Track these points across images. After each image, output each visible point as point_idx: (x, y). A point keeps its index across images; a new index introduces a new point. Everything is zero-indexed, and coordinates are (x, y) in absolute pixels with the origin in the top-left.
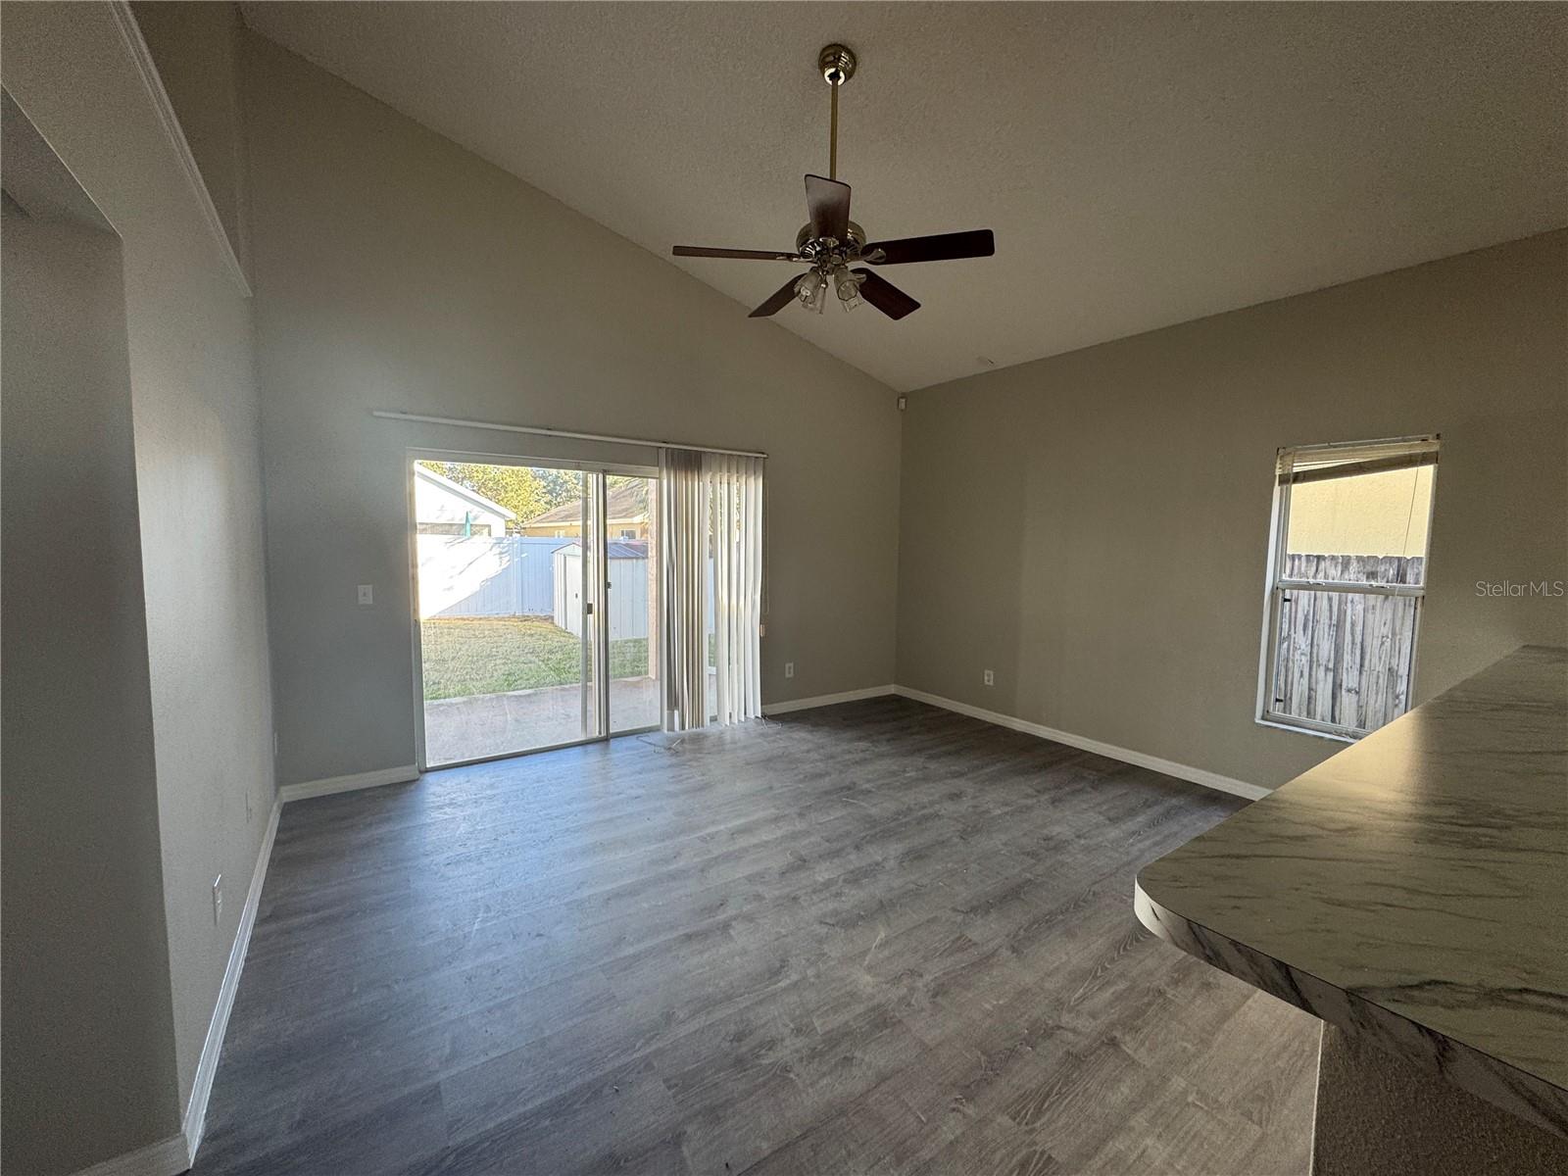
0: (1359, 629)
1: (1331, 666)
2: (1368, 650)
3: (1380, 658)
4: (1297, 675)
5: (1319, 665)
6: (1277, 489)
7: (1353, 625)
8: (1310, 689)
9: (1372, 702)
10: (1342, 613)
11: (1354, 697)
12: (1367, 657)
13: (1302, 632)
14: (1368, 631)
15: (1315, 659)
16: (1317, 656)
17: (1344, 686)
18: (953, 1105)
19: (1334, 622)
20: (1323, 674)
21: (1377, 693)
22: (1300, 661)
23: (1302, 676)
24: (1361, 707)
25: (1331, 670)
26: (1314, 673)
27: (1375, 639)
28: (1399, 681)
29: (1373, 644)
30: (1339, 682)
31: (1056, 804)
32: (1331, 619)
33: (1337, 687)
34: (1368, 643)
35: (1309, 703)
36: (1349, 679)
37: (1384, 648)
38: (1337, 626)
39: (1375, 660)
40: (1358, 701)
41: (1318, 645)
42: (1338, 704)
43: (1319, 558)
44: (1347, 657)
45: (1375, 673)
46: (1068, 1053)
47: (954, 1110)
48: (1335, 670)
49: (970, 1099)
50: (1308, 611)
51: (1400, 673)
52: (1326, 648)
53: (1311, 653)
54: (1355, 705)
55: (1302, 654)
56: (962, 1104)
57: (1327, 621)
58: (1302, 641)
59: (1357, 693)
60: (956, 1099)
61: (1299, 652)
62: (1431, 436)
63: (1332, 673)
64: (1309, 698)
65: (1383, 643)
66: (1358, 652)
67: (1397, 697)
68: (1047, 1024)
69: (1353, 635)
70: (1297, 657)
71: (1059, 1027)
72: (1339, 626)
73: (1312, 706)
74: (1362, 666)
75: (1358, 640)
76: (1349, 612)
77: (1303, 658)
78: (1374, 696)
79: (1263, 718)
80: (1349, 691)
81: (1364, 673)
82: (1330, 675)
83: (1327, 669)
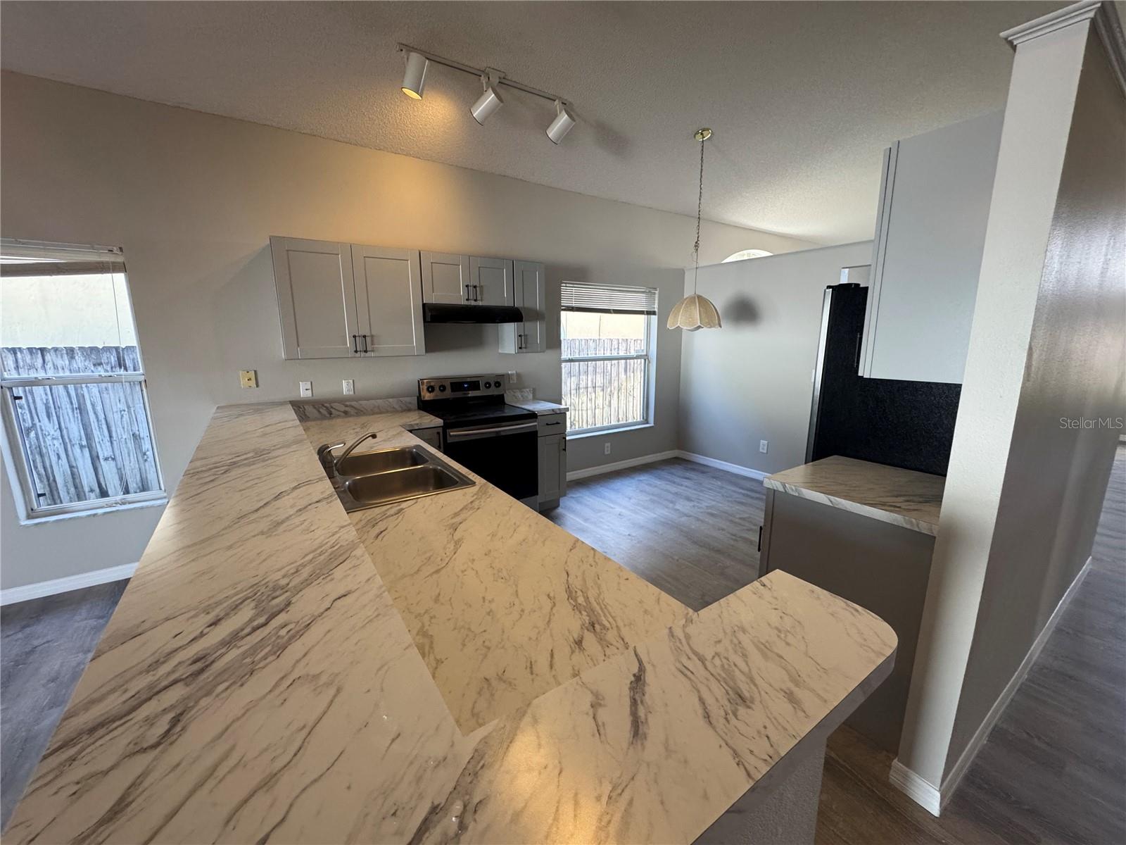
0: (99, 408)
1: (84, 443)
2: (112, 424)
3: (123, 428)
4: (54, 458)
5: (73, 445)
7: (93, 405)
8: (71, 467)
9: (127, 463)
10: (81, 398)
11: (112, 463)
12: (113, 429)
13: (46, 419)
14: (107, 407)
15: (67, 441)
16: (69, 437)
17: (101, 457)
19: (76, 405)
20: (79, 450)
21: (129, 456)
22: (53, 446)
23: (59, 458)
24: (120, 469)
25: (85, 447)
26: (70, 453)
27: (115, 414)
28: (143, 441)
29: (114, 418)
30: (95, 454)
32: (72, 403)
33: (95, 459)
34: (110, 416)
35: (74, 479)
36: (104, 450)
37: (124, 419)
38: (80, 408)
39: (120, 430)
40: (116, 465)
41: (67, 428)
42: (100, 472)
43: (43, 350)
44: (96, 433)
45: (123, 440)
48: (90, 447)
50: (47, 400)
51: (141, 436)
52: (75, 429)
53: (62, 437)
54: (115, 470)
55: (53, 439)
57: (68, 406)
58: (49, 427)
59: (113, 459)
61: (49, 438)
62: (115, 248)
63: (87, 449)
64: (73, 474)
65: (122, 416)
66: (104, 427)
67: (145, 454)
69: (95, 413)
70: (48, 443)
72: (81, 409)
73: (78, 481)
74: (111, 437)
75: (102, 417)
76: (87, 396)
77: (55, 442)
78: (127, 458)
79: (29, 517)
80: (106, 459)
81: (115, 443)
82: (86, 451)
83: (82, 447)
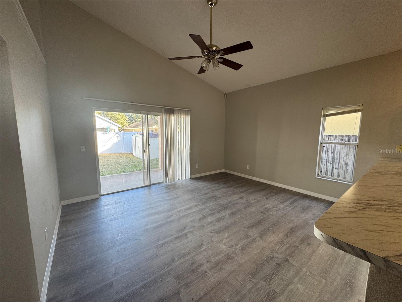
0: (338, 153)
1: (332, 163)
2: (341, 159)
3: (343, 160)
4: (323, 165)
5: (328, 163)
6: (322, 118)
7: (337, 152)
8: (326, 168)
9: (341, 171)
10: (334, 150)
11: (337, 170)
12: (340, 160)
13: (325, 154)
14: (341, 153)
15: (328, 161)
16: (328, 160)
17: (335, 168)
18: (249, 279)
19: (333, 152)
20: (330, 164)
21: (342, 169)
22: (324, 161)
23: (324, 165)
24: (339, 172)
25: (331, 164)
26: (327, 164)
27: (342, 156)
28: (348, 166)
30: (333, 166)
31: (267, 199)
32: (332, 151)
33: (333, 168)
35: (326, 172)
36: (336, 166)
37: (344, 158)
38: (333, 153)
39: (342, 161)
40: (338, 171)
41: (329, 158)
42: (333, 172)
43: (329, 136)
44: (335, 160)
45: (342, 164)
46: (277, 264)
47: (250, 280)
48: (333, 164)
49: (253, 277)
50: (326, 149)
51: (348, 164)
52: (330, 158)
53: (327, 159)
54: (337, 172)
55: (325, 160)
56: (251, 278)
57: (331, 151)
58: (324, 156)
59: (338, 169)
60: (250, 277)
61: (324, 159)
62: (361, 105)
63: (332, 164)
64: (326, 170)
65: (344, 157)
66: (338, 159)
67: (347, 170)
68: (270, 256)
69: (337, 155)
70: (323, 160)
71: (274, 257)
72: (334, 153)
73: (327, 173)
74: (339, 162)
75: (338, 156)
76: (336, 149)
77: (325, 161)
78: (342, 170)
79: (317, 176)
80: (336, 169)
81: (340, 164)
82: (331, 165)
83: (331, 163)
